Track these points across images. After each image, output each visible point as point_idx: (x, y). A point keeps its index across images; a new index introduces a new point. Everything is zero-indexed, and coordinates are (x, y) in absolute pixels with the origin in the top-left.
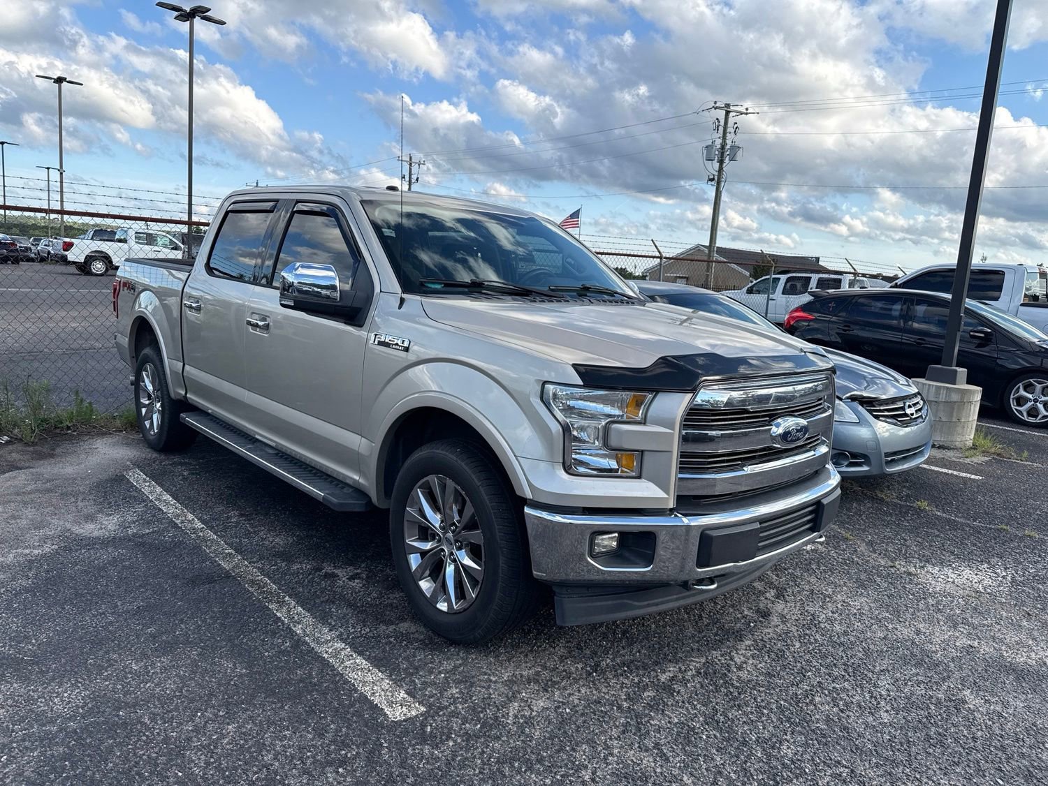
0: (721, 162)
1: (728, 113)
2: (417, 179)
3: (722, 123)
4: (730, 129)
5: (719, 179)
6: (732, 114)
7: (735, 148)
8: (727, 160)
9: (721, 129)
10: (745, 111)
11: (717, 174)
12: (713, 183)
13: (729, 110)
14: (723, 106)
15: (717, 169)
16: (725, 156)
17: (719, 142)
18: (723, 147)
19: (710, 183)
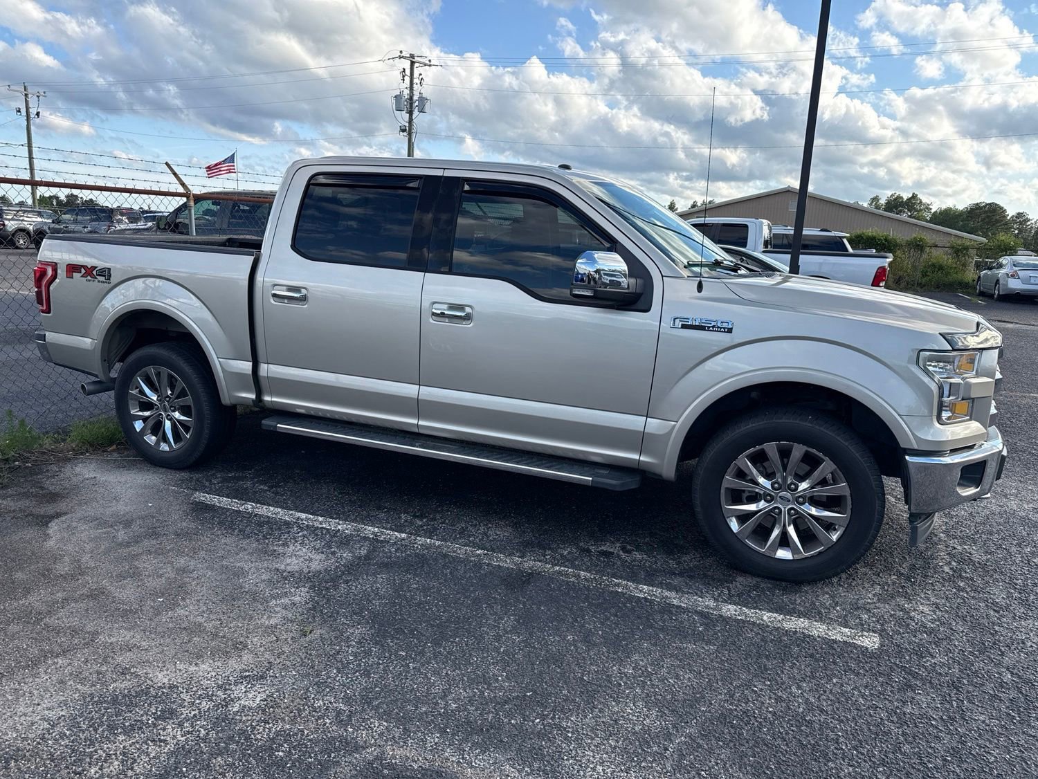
0: (411, 113)
1: (413, 63)
2: (38, 114)
3: (408, 72)
4: (416, 81)
5: (410, 129)
6: (416, 65)
7: (422, 100)
8: (416, 113)
9: (407, 79)
10: (427, 62)
11: (407, 125)
12: (405, 134)
13: (414, 60)
14: (408, 56)
15: (407, 119)
16: (414, 107)
17: (407, 92)
18: (411, 98)
19: (401, 133)
